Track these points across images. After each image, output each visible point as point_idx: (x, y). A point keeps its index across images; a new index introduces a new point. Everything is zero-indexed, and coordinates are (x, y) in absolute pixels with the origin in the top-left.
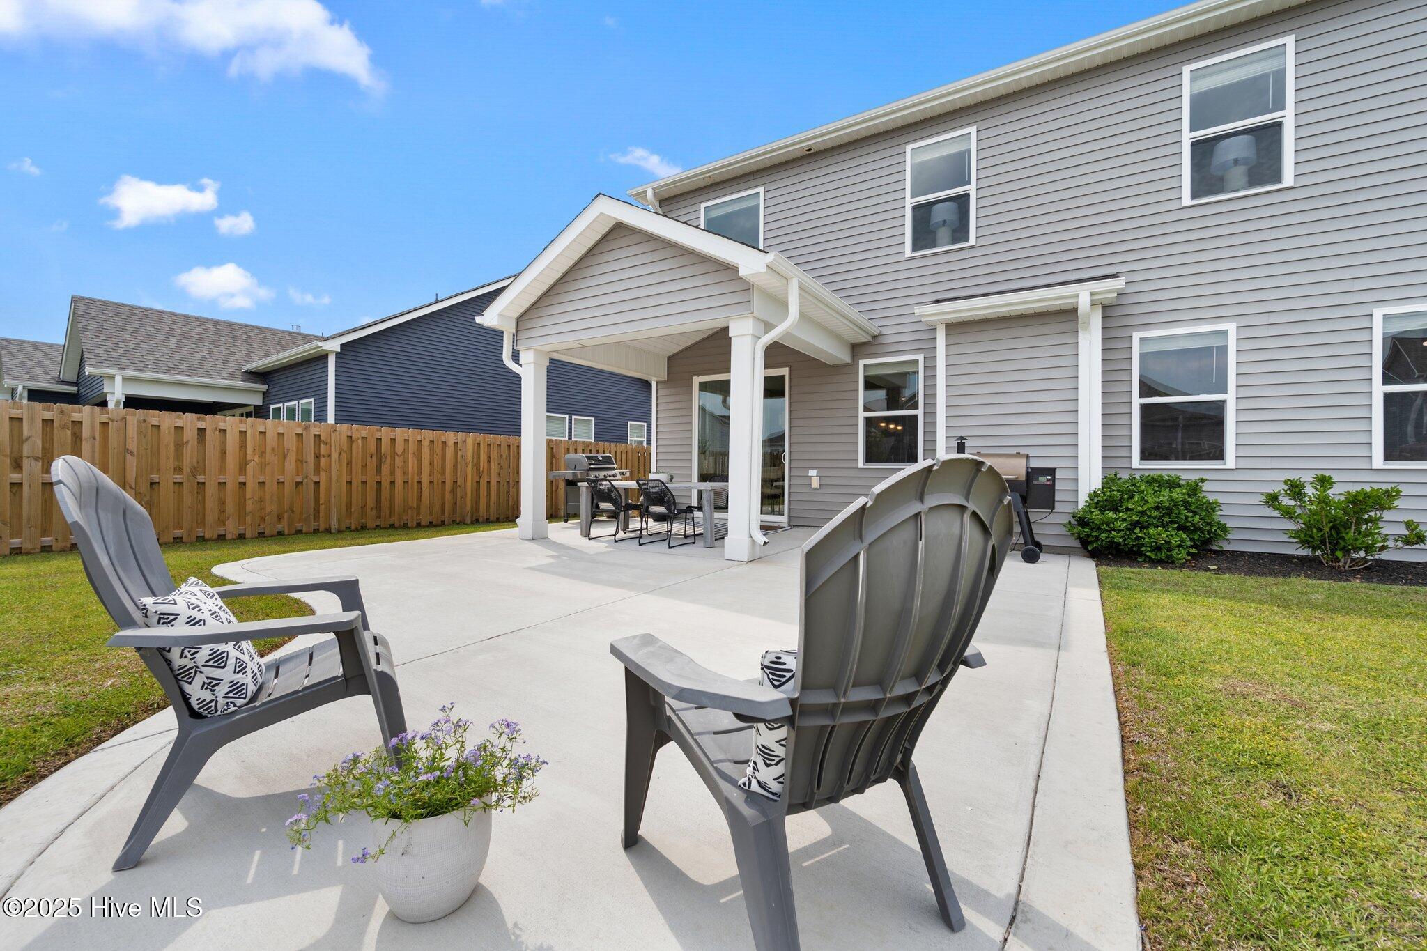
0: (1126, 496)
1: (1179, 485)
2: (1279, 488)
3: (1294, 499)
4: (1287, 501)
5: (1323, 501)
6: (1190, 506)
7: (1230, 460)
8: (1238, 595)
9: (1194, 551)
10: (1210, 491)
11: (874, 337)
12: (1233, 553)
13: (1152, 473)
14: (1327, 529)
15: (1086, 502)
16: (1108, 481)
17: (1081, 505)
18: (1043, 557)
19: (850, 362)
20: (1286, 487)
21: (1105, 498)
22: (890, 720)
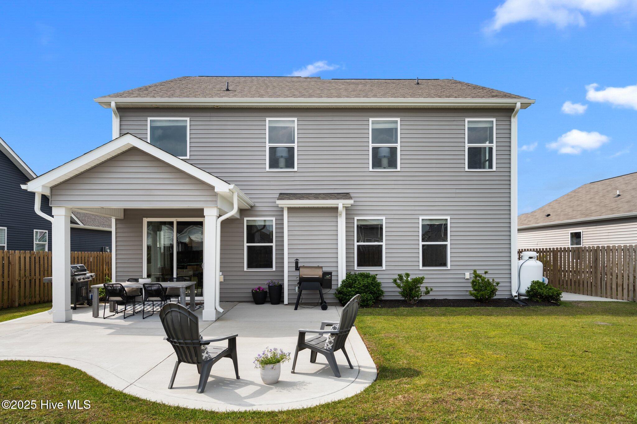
0: (354, 282)
1: (369, 277)
2: (397, 277)
3: (400, 281)
4: (398, 281)
5: (407, 281)
6: (373, 284)
7: (384, 267)
8: (387, 314)
9: (374, 301)
10: (379, 279)
11: (252, 207)
12: (385, 300)
13: (361, 272)
14: (408, 291)
15: (341, 284)
16: (348, 275)
17: (339, 286)
18: (329, 307)
19: (239, 218)
20: (398, 277)
21: (347, 283)
22: (344, 335)
